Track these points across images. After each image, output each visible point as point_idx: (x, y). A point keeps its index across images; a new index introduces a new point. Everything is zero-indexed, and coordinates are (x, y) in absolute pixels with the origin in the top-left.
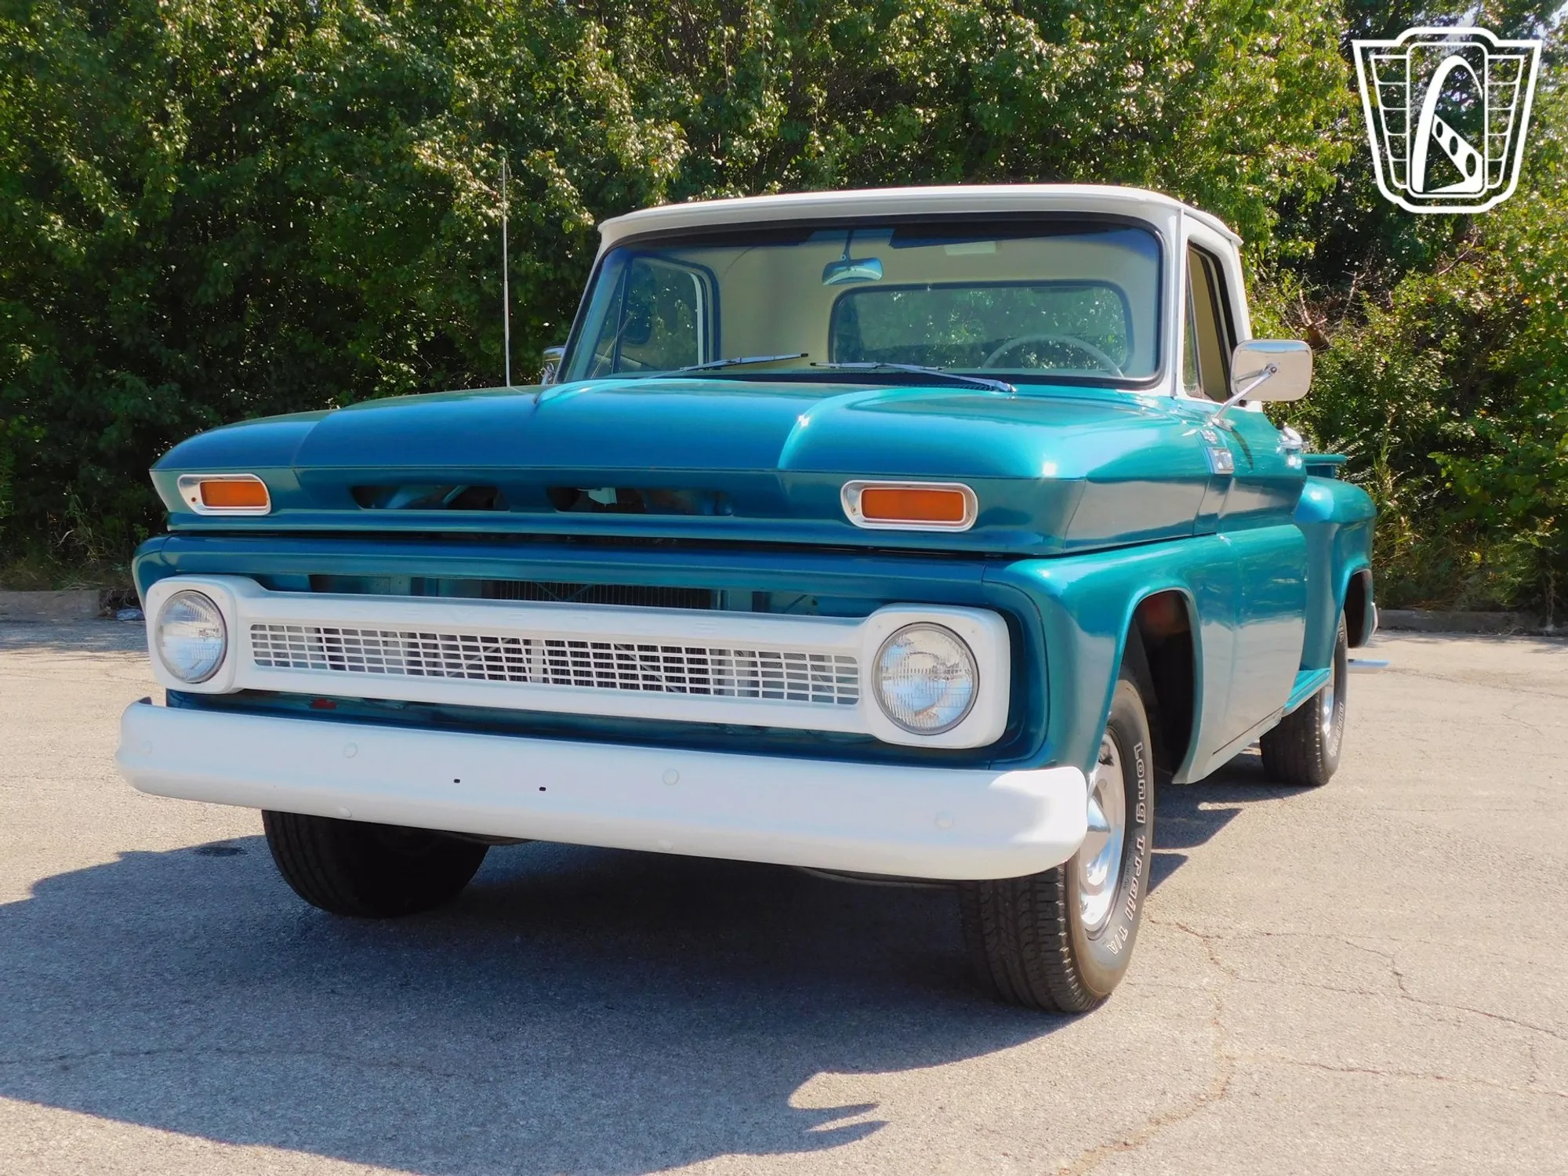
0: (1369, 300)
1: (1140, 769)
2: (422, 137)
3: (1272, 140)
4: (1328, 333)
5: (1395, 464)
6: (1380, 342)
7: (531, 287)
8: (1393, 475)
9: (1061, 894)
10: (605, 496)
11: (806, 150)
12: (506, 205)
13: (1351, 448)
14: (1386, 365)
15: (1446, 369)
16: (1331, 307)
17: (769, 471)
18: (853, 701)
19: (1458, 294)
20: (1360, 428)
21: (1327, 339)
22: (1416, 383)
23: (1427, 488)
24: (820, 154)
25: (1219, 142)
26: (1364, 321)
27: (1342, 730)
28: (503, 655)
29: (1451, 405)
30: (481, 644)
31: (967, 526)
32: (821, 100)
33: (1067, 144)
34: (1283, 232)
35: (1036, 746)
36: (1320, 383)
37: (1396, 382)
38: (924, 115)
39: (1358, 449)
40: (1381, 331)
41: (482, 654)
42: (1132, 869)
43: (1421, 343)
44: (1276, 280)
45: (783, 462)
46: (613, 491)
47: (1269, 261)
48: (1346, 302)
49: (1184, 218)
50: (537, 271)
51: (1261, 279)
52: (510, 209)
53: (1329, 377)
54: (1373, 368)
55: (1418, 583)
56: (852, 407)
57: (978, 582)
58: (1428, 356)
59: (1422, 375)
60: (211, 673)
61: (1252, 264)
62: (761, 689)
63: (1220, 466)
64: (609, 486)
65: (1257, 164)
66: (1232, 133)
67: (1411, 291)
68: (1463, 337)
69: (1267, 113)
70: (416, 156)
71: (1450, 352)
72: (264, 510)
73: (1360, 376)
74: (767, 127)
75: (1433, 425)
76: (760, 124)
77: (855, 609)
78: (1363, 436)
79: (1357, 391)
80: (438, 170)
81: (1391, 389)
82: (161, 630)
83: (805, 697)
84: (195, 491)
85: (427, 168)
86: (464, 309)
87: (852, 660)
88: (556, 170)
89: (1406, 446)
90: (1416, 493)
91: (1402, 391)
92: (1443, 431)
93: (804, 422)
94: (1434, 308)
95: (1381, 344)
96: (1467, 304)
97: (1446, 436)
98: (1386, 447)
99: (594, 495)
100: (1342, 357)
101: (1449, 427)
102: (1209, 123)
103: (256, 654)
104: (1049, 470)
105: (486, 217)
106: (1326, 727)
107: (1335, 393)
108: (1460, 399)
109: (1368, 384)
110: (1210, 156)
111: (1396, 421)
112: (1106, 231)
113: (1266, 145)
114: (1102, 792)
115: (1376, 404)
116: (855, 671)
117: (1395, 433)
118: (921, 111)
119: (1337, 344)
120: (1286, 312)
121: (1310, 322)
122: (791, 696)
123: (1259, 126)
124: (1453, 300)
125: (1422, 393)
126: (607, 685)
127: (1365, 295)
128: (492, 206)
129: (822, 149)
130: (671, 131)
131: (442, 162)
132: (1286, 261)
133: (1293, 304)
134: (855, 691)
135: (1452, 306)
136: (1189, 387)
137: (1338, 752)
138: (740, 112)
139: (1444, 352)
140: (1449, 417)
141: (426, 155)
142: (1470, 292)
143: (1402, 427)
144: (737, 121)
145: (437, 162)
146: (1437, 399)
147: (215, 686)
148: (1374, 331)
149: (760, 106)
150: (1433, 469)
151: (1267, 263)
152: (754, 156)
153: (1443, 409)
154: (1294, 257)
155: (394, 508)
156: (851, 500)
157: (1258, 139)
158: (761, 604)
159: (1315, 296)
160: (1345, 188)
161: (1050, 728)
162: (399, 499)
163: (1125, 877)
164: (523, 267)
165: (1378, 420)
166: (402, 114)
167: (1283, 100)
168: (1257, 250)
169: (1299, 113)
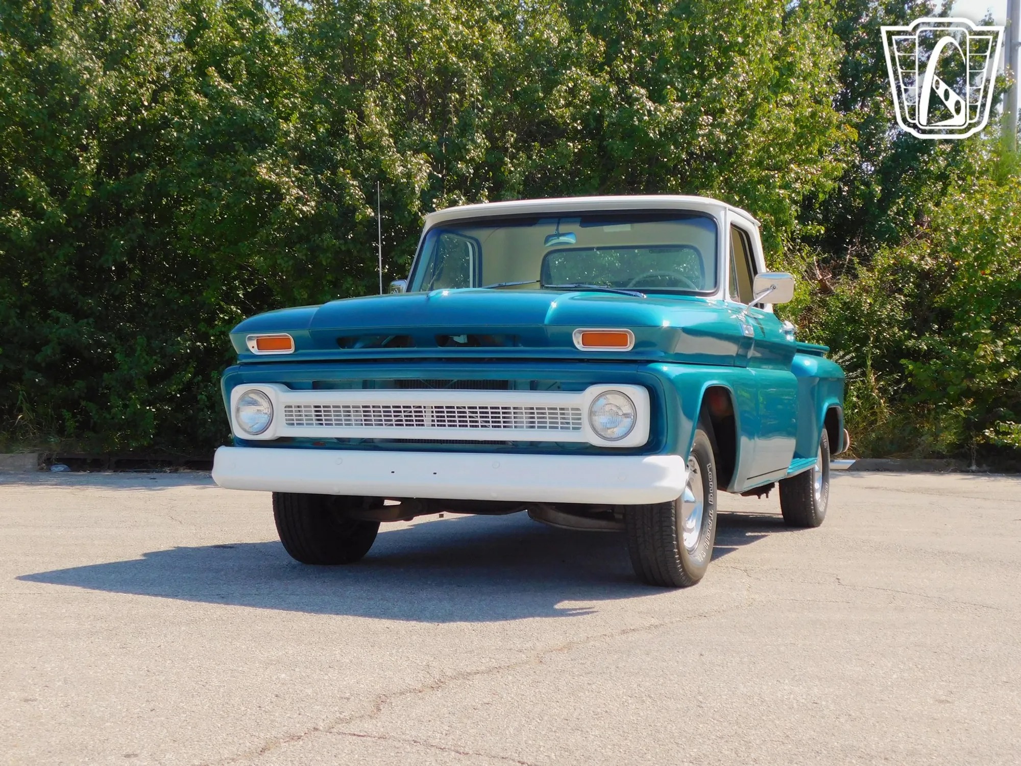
0: (859, 263)
1: (710, 476)
2: (261, 161)
3: (791, 161)
4: (833, 284)
5: (876, 367)
6: (866, 290)
7: (330, 256)
8: (874, 374)
9: (674, 523)
10: (462, 339)
11: (502, 170)
12: (313, 204)
13: (848, 357)
14: (870, 304)
15: (907, 307)
16: (835, 268)
17: (541, 325)
18: (579, 428)
19: (914, 258)
20: (854, 344)
21: (832, 288)
22: (888, 315)
23: (898, 382)
24: (511, 172)
25: (759, 163)
26: (856, 277)
27: (827, 498)
28: (413, 414)
29: (912, 329)
30: (402, 409)
31: (630, 349)
32: (512, 139)
33: (664, 165)
34: (803, 219)
35: (662, 447)
36: (828, 316)
37: (876, 315)
38: (574, 147)
39: (852, 358)
40: (866, 283)
41: (403, 414)
42: (707, 526)
43: (891, 290)
44: (799, 250)
45: (546, 321)
46: (465, 336)
47: (795, 239)
48: (844, 265)
49: (728, 212)
50: (334, 245)
51: (789, 249)
52: (316, 206)
53: (834, 312)
54: (862, 306)
55: (892, 442)
56: (572, 298)
57: (635, 372)
58: (895, 298)
59: (892, 310)
60: (264, 430)
61: (783, 240)
62: (536, 425)
63: (747, 332)
64: (464, 334)
65: (783, 177)
66: (768, 158)
67: (883, 257)
68: (917, 286)
69: (789, 146)
70: (258, 173)
71: (909, 296)
72: (291, 351)
73: (854, 311)
74: (478, 156)
75: (900, 342)
76: (473, 154)
77: (579, 387)
78: (857, 350)
79: (851, 320)
80: (271, 182)
81: (872, 319)
82: (238, 410)
83: (557, 428)
84: (254, 343)
85: (265, 180)
86: (285, 269)
87: (578, 409)
88: (351, 182)
89: (883, 356)
90: (890, 385)
91: (880, 321)
92: (906, 346)
93: (554, 305)
94: (900, 268)
95: (867, 292)
96: (920, 265)
97: (908, 349)
98: (870, 356)
99: (456, 339)
100: (842, 299)
101: (910, 343)
102: (754, 152)
103: (286, 420)
104: (666, 324)
105: (301, 211)
106: (818, 496)
107: (838, 322)
108: (918, 325)
109: (859, 317)
110: (755, 173)
111: (877, 339)
112: (689, 218)
113: (789, 164)
114: (692, 484)
115: (863, 329)
116: (580, 414)
117: (877, 347)
118: (571, 144)
119: (839, 291)
120: (806, 271)
121: (821, 277)
122: (550, 427)
123: (784, 153)
124: (912, 263)
125: (892, 321)
126: (463, 426)
127: (856, 260)
128: (305, 204)
129: (512, 169)
130: (421, 158)
131: (274, 177)
132: (806, 239)
133: (810, 266)
134: (580, 424)
135: (911, 267)
136: (732, 296)
137: (825, 509)
138: (462, 146)
139: (905, 296)
140: (910, 337)
141: (263, 172)
142: (922, 258)
143: (881, 343)
144: (459, 152)
145: (270, 177)
146: (903, 325)
147: (267, 436)
148: (861, 282)
149: (473, 141)
150: (901, 369)
151: (793, 240)
152: (470, 173)
153: (906, 331)
154: (812, 235)
155: (357, 348)
156: (577, 338)
157: (784, 162)
158: (534, 386)
159: (825, 261)
160: (844, 191)
161: (667, 438)
162: (358, 345)
163: (704, 529)
164: (325, 243)
165: (864, 340)
166: (244, 147)
167: (799, 137)
168: (786, 232)
169: (809, 145)
